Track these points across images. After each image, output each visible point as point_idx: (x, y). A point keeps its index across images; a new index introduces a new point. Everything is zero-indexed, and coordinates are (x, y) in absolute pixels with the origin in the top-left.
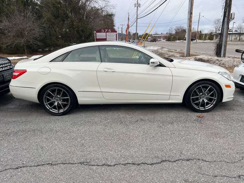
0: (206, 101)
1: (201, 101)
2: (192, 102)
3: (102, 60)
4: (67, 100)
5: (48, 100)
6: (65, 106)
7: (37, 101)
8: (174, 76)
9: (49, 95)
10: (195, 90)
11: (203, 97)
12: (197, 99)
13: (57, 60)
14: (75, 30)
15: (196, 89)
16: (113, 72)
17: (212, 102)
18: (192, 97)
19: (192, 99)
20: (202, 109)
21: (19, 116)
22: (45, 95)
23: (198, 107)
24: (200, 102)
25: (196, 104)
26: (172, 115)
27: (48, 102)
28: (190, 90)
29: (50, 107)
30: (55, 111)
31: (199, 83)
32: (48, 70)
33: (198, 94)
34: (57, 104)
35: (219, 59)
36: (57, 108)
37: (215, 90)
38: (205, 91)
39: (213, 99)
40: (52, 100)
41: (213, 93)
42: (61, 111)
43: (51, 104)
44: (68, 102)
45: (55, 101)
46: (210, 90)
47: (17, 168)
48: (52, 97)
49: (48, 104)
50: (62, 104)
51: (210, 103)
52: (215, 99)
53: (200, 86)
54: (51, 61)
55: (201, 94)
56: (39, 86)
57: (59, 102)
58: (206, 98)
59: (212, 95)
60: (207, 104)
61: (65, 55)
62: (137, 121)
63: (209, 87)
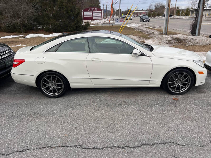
0: (181, 85)
1: (177, 85)
2: (168, 86)
3: (91, 51)
4: (61, 85)
5: (45, 85)
6: (59, 90)
7: (35, 85)
8: (154, 64)
9: (45, 81)
10: (172, 77)
11: (179, 82)
12: (174, 84)
13: (50, 50)
14: (64, 10)
15: (173, 75)
16: (100, 61)
17: (186, 86)
18: (169, 82)
19: (169, 84)
20: (177, 92)
21: (20, 98)
22: (42, 81)
23: (174, 91)
24: (175, 86)
25: (172, 88)
26: (151, 97)
27: (44, 87)
28: (167, 76)
29: (47, 91)
30: (51, 94)
31: (176, 70)
32: (44, 60)
33: (175, 79)
34: (52, 89)
35: (194, 37)
36: (53, 92)
37: (189, 76)
38: (180, 77)
39: (187, 83)
40: (48, 85)
41: (187, 78)
42: (56, 94)
43: (48, 89)
44: (61, 86)
45: (50, 86)
46: (185, 76)
47: (23, 151)
48: (48, 83)
49: (45, 88)
50: (57, 88)
51: (185, 87)
52: (189, 84)
53: (177, 73)
54: (45, 52)
55: (177, 79)
56: (36, 74)
57: (54, 87)
58: (181, 83)
59: (186, 81)
60: (182, 88)
61: (58, 46)
62: (121, 104)
63: (184, 73)
